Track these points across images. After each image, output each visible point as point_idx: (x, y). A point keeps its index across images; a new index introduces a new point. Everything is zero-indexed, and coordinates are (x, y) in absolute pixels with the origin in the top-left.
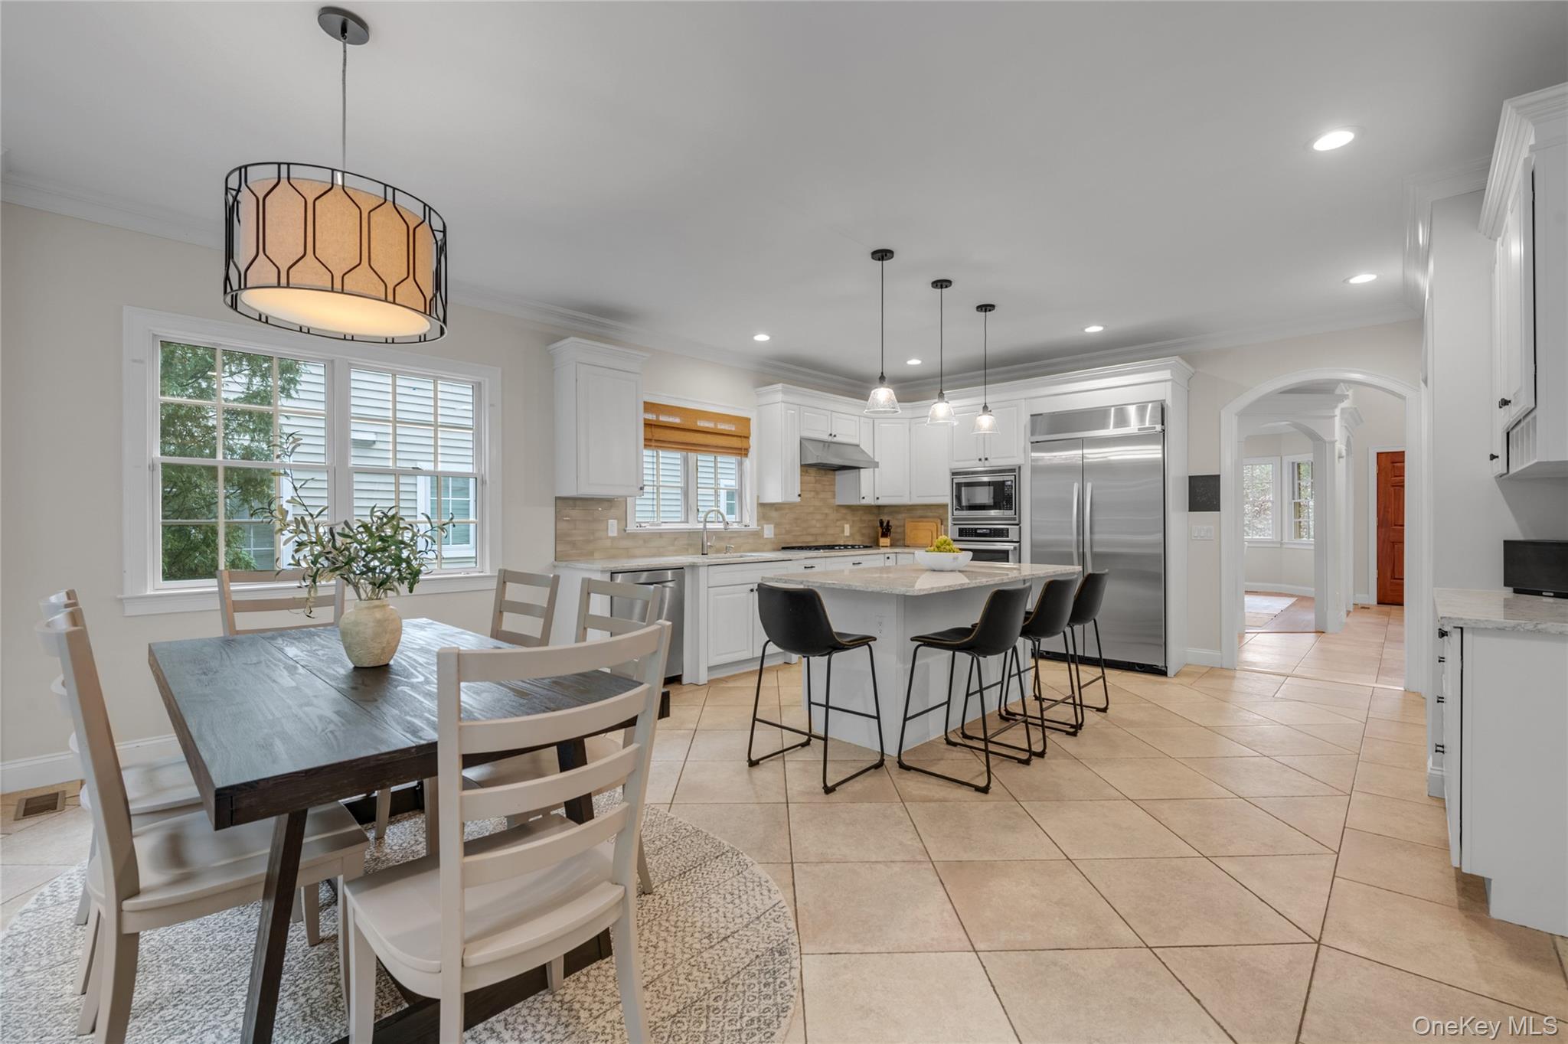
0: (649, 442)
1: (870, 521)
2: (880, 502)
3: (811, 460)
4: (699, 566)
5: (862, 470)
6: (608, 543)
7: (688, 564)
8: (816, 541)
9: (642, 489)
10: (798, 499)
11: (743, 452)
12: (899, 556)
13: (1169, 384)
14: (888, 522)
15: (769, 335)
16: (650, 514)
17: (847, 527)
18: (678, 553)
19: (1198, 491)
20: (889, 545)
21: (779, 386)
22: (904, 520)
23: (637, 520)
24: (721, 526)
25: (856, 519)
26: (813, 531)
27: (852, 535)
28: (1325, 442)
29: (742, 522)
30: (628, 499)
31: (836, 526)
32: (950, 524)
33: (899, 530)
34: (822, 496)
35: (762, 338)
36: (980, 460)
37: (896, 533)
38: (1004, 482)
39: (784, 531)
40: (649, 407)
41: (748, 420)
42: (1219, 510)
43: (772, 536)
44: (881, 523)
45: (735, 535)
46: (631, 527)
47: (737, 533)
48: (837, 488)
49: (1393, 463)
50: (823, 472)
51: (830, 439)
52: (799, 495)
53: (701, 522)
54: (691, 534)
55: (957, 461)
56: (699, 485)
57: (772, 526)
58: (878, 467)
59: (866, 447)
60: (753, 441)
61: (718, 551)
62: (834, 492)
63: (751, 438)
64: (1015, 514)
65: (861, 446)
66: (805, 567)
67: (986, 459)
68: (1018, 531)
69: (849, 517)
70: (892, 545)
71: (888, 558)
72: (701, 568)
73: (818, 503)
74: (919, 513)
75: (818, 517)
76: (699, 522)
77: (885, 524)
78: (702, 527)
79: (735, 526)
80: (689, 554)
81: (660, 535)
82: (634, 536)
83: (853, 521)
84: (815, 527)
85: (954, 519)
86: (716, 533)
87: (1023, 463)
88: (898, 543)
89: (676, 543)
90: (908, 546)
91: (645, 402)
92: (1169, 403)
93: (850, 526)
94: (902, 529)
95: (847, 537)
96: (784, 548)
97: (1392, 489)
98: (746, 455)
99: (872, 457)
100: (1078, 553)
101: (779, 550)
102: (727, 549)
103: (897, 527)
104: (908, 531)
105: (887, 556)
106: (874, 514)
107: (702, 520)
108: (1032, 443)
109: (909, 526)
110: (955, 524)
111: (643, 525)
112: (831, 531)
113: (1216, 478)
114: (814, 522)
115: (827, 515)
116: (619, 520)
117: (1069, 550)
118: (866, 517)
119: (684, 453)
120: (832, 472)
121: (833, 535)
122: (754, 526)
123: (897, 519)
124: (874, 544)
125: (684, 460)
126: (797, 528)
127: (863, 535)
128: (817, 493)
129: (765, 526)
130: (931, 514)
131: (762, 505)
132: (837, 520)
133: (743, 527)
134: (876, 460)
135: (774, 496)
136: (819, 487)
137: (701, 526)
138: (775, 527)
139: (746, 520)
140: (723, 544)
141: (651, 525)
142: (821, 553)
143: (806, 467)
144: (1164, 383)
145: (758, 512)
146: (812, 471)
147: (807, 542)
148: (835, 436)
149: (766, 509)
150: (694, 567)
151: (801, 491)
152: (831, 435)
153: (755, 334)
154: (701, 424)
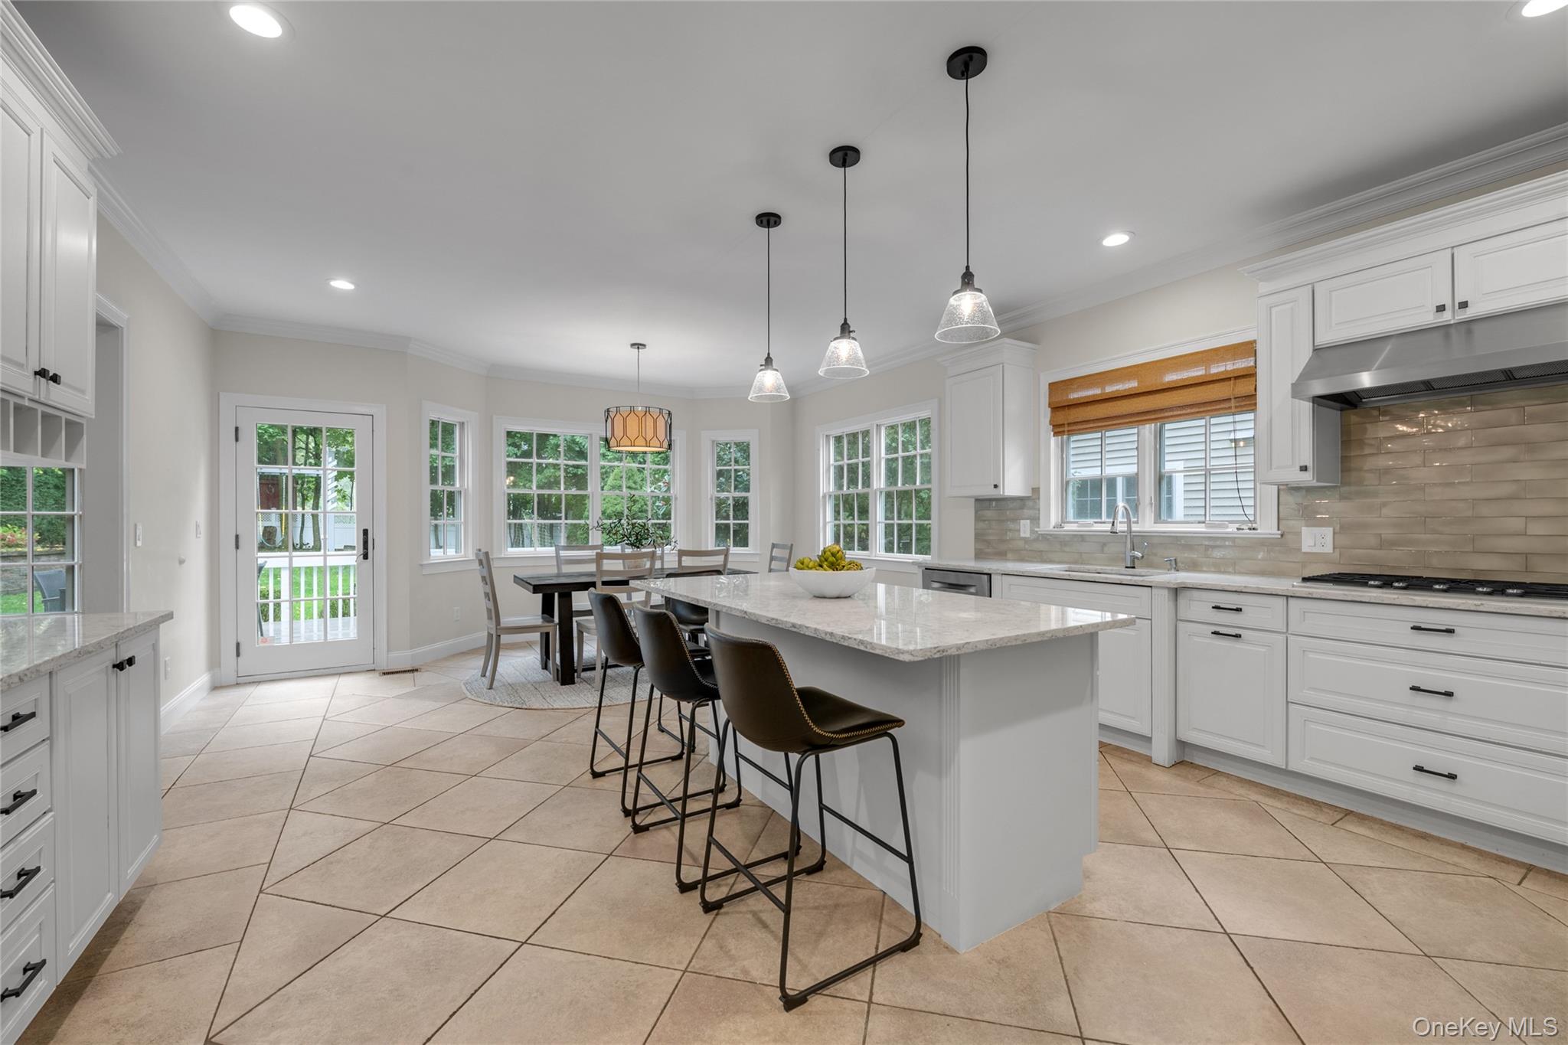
6: (1021, 544)
11: (1234, 403)
15: (1126, 233)
35: (1116, 239)
41: (1252, 344)
51: (1441, 318)
79: (1232, 528)
82: (1049, 537)
91: (1050, 384)
98: (1252, 408)
116: (1031, 520)
122: (1268, 529)
131: (1295, 491)
133: (1245, 531)
138: (1336, 533)
145: (1281, 503)
148: (1463, 304)
149: (1311, 497)
152: (1445, 308)
153: (1103, 238)
154: (1172, 377)
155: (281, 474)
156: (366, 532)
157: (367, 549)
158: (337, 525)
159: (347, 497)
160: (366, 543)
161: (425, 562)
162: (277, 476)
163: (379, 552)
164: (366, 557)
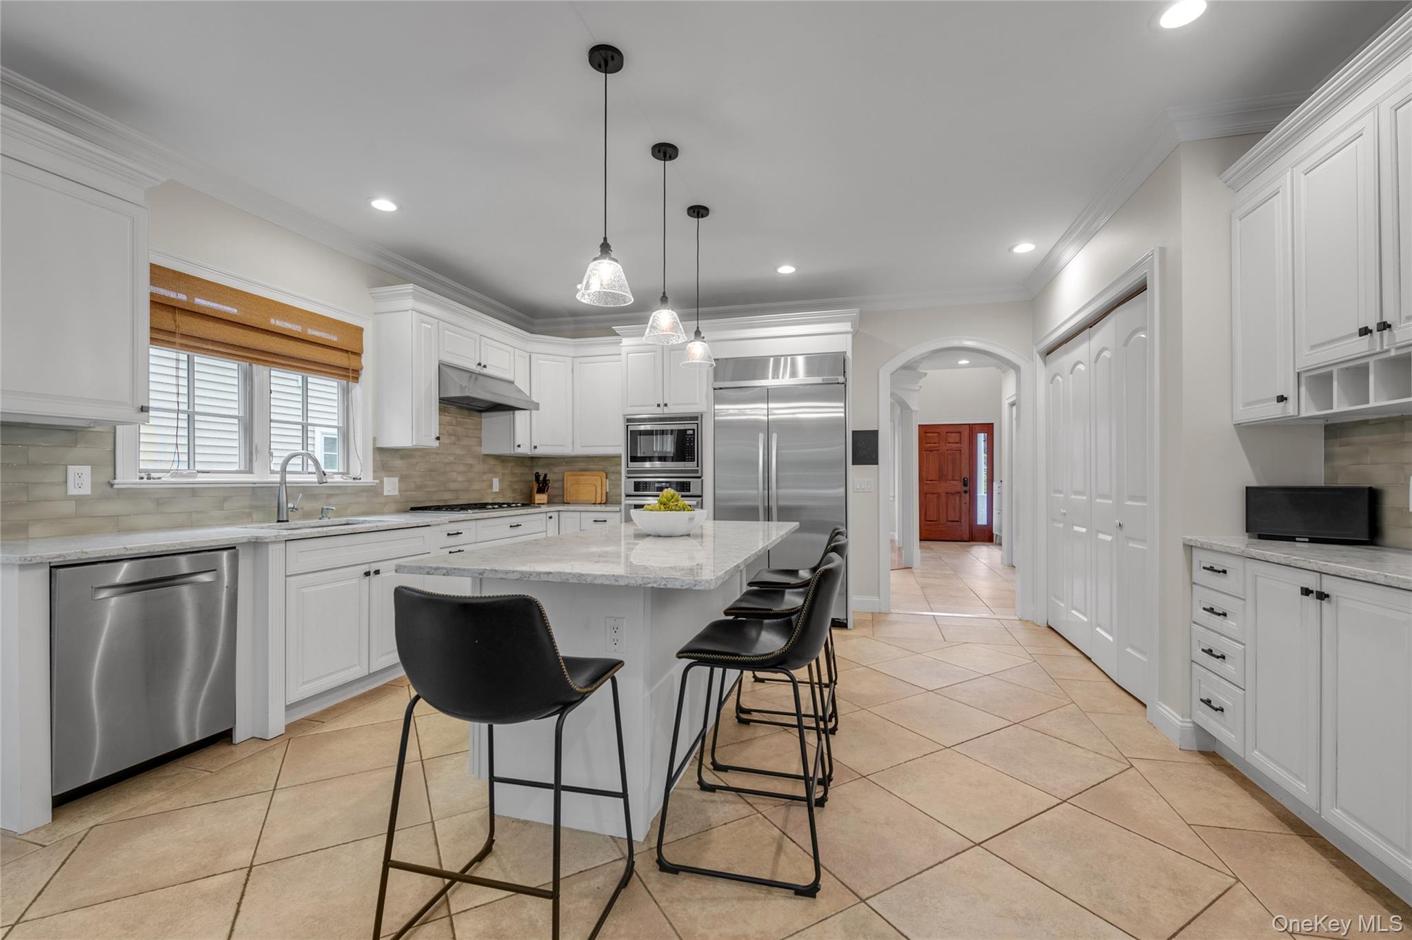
0: (160, 335)
1: (521, 474)
2: (539, 452)
3: (454, 393)
4: (267, 543)
5: (517, 412)
6: (66, 508)
7: (245, 540)
8: (457, 498)
9: (144, 409)
10: (436, 444)
11: (351, 374)
12: (563, 515)
13: (850, 336)
14: (546, 475)
15: (395, 202)
16: (171, 457)
17: (496, 482)
18: (231, 520)
19: (859, 445)
20: (546, 502)
21: (410, 287)
22: (563, 474)
23: (142, 467)
24: (314, 478)
25: (506, 472)
26: (453, 486)
27: (501, 491)
28: (912, 411)
29: (348, 473)
30: (118, 427)
31: (483, 481)
32: (623, 478)
33: (556, 485)
34: (465, 442)
35: (384, 205)
36: (659, 405)
37: (554, 488)
38: (686, 430)
39: (413, 486)
40: (158, 274)
41: (360, 330)
42: (877, 464)
43: (396, 493)
44: (537, 476)
45: (336, 492)
46: (126, 477)
47: (340, 489)
48: (484, 434)
49: (925, 433)
50: (466, 412)
51: (479, 369)
52: (438, 438)
53: (277, 472)
54: (255, 491)
55: (631, 406)
56: (273, 417)
57: (396, 480)
58: (538, 409)
59: (521, 384)
60: (367, 360)
61: (307, 515)
62: (480, 438)
63: (363, 355)
64: (698, 466)
65: (516, 384)
66: (448, 534)
67: (666, 405)
68: (700, 483)
69: (499, 469)
70: (550, 502)
71: (551, 517)
72: (271, 547)
73: (459, 451)
74: (582, 465)
75: (461, 468)
76: (272, 472)
77: (541, 478)
78: (278, 480)
79: (338, 478)
80: (252, 522)
81: (194, 492)
82: (132, 494)
83: (503, 474)
84: (455, 481)
85: (629, 472)
86: (306, 490)
87: (706, 410)
88: (556, 500)
89: (226, 505)
90: (569, 503)
91: (152, 265)
92: (849, 355)
93: (499, 480)
94: (561, 483)
95: (495, 492)
96: (413, 509)
97: (925, 452)
98: (356, 379)
99: (528, 394)
100: (764, 506)
101: (406, 512)
102: (323, 513)
103: (555, 481)
104: (568, 485)
105: (549, 515)
106: (527, 466)
107: (278, 468)
108: (714, 389)
109: (569, 480)
110: (629, 478)
111: (153, 475)
112: (476, 486)
113: (875, 434)
114: (454, 475)
115: (471, 466)
116: (95, 465)
117: (756, 504)
118: (518, 471)
119: (245, 364)
120: (478, 414)
121: (479, 490)
122: (368, 478)
123: (554, 473)
124: (528, 502)
125: (245, 379)
126: (431, 483)
127: (514, 491)
128: (459, 438)
129: (385, 479)
130: (596, 467)
131: (380, 451)
132: (484, 473)
133: (351, 480)
134: (535, 399)
135: (400, 436)
136: (460, 430)
137: (277, 478)
138: (399, 481)
139: (356, 470)
140: (317, 505)
141: (172, 476)
142: (470, 514)
143: (446, 403)
144: (845, 335)
145: (374, 460)
146: (453, 409)
147: (446, 501)
148: (485, 366)
149: (386, 457)
150: (256, 544)
151: (440, 434)
152: (479, 364)
153: (373, 198)
154: (277, 323)
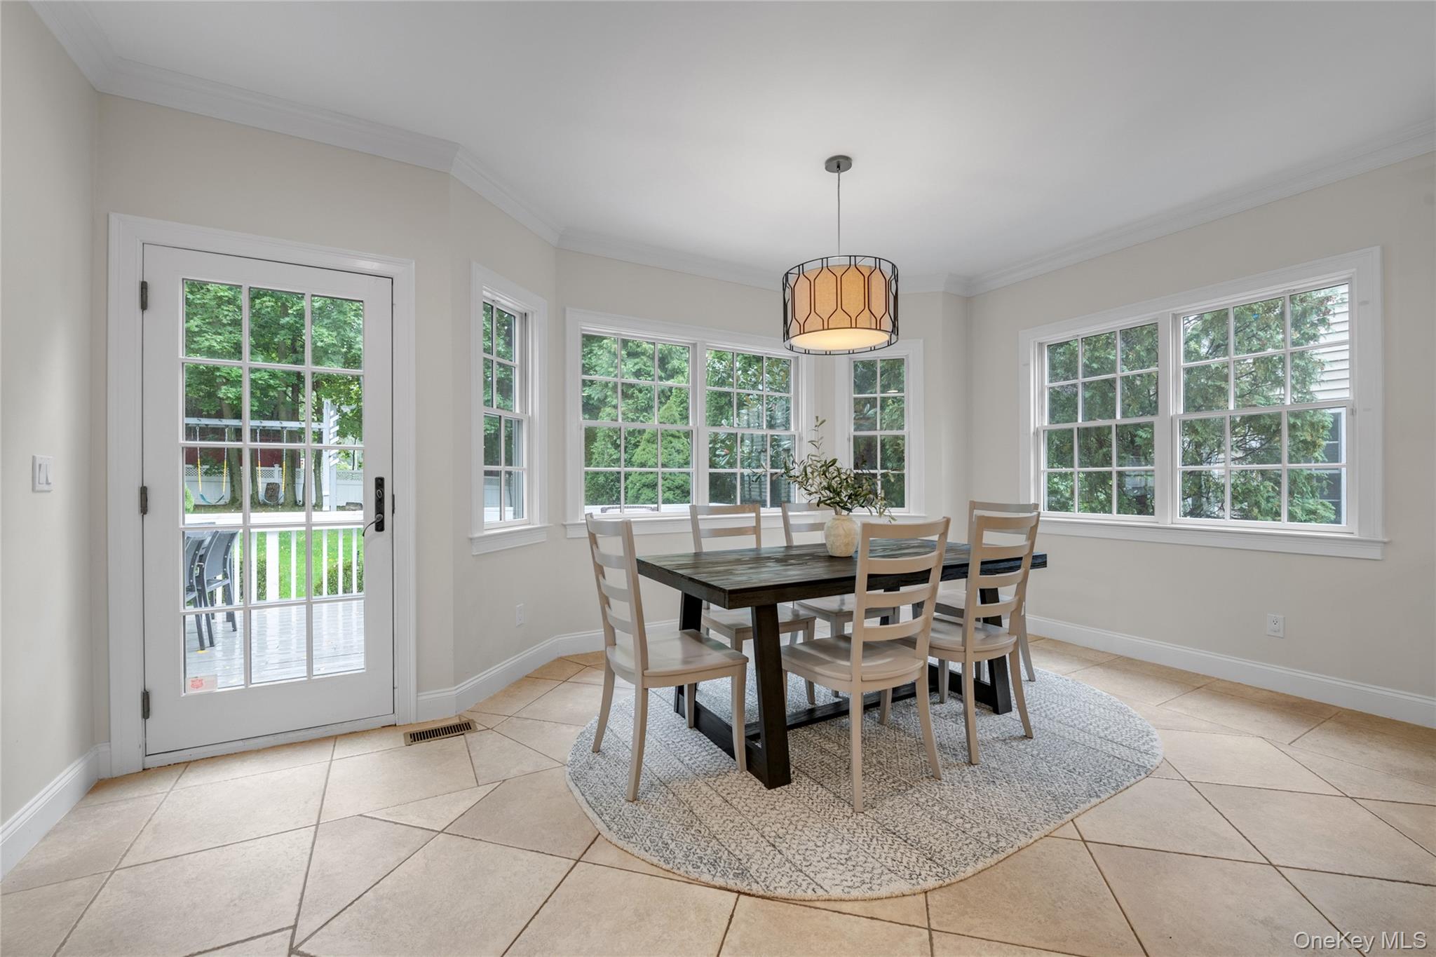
155: (282, 428)
156: (380, 483)
157: (383, 513)
158: (339, 481)
159: (350, 455)
160: (380, 502)
161: (477, 535)
162: (279, 431)
163: (403, 518)
164: (380, 526)
